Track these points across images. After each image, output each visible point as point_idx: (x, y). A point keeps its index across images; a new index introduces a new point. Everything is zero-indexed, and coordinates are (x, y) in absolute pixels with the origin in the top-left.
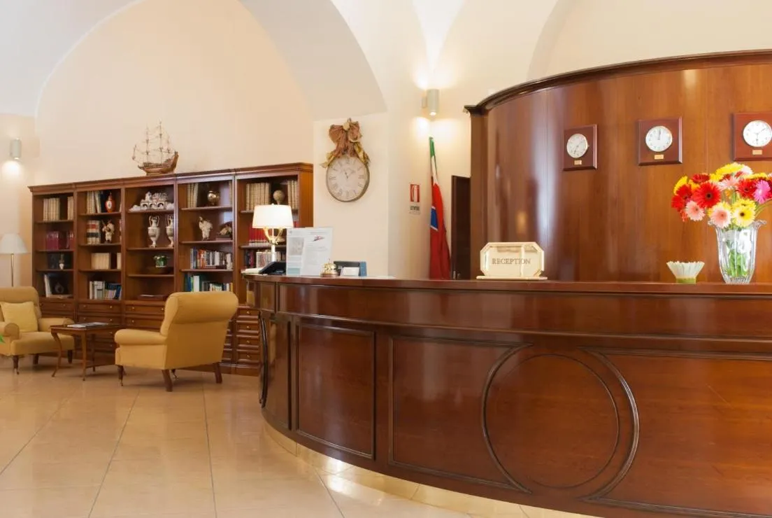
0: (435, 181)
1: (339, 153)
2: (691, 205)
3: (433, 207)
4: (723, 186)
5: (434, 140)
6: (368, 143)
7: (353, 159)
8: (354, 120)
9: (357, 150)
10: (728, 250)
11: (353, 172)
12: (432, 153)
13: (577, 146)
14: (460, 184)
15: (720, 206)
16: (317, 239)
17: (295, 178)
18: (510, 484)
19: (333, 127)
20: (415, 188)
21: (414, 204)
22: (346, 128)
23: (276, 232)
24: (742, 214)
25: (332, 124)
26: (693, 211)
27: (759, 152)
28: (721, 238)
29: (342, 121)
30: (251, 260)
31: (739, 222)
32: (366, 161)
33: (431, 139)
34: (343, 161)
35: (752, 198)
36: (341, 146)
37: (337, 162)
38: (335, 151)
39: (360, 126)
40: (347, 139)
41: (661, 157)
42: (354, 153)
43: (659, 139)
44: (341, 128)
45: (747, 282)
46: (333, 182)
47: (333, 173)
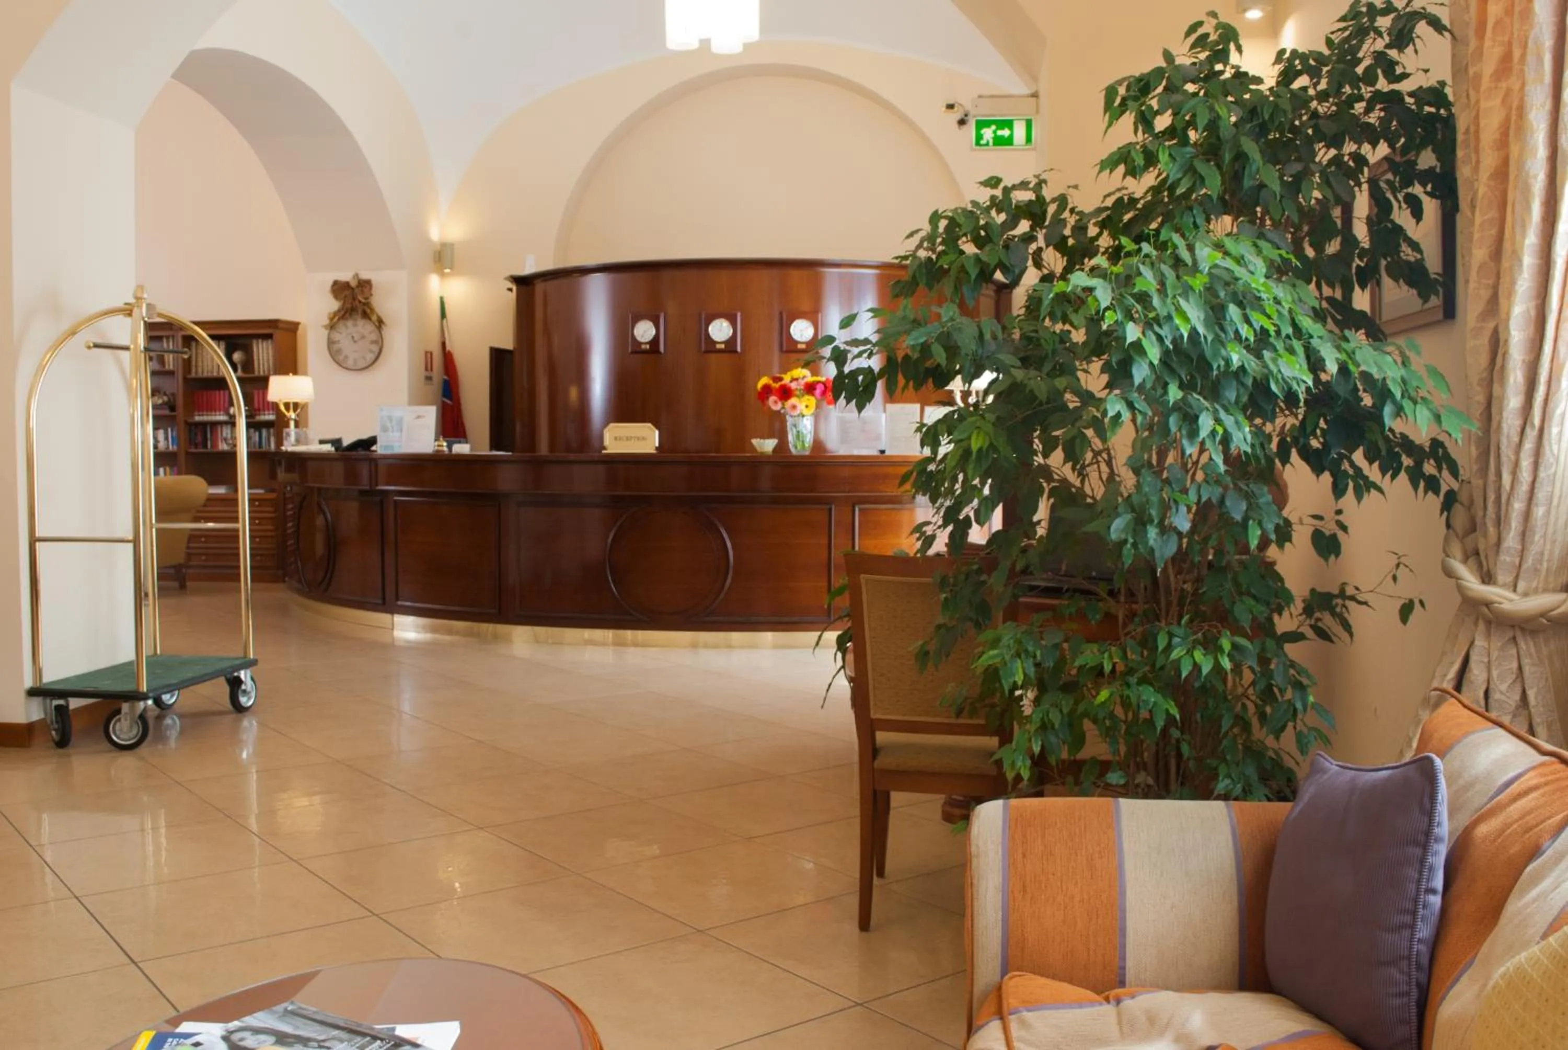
0: (448, 348)
1: (346, 313)
2: (772, 399)
3: (446, 377)
4: (793, 385)
5: (445, 300)
6: (382, 303)
7: (361, 322)
8: (364, 276)
9: (368, 311)
10: (795, 430)
11: (363, 337)
12: (443, 315)
13: (644, 331)
14: (498, 357)
15: (793, 401)
16: (419, 417)
17: (268, 337)
18: (631, 614)
19: (336, 283)
20: (429, 355)
21: (428, 374)
22: (354, 284)
23: (296, 405)
24: (807, 406)
25: (336, 278)
26: (774, 403)
27: (803, 346)
28: (790, 421)
29: (346, 276)
30: (199, 438)
31: (805, 412)
32: (380, 323)
33: (442, 299)
34: (350, 323)
35: (813, 395)
36: (349, 306)
37: (341, 325)
38: (339, 311)
39: (374, 282)
40: (354, 299)
41: (723, 346)
42: (366, 315)
43: (720, 330)
44: (346, 285)
45: (807, 453)
46: (336, 347)
47: (336, 336)
